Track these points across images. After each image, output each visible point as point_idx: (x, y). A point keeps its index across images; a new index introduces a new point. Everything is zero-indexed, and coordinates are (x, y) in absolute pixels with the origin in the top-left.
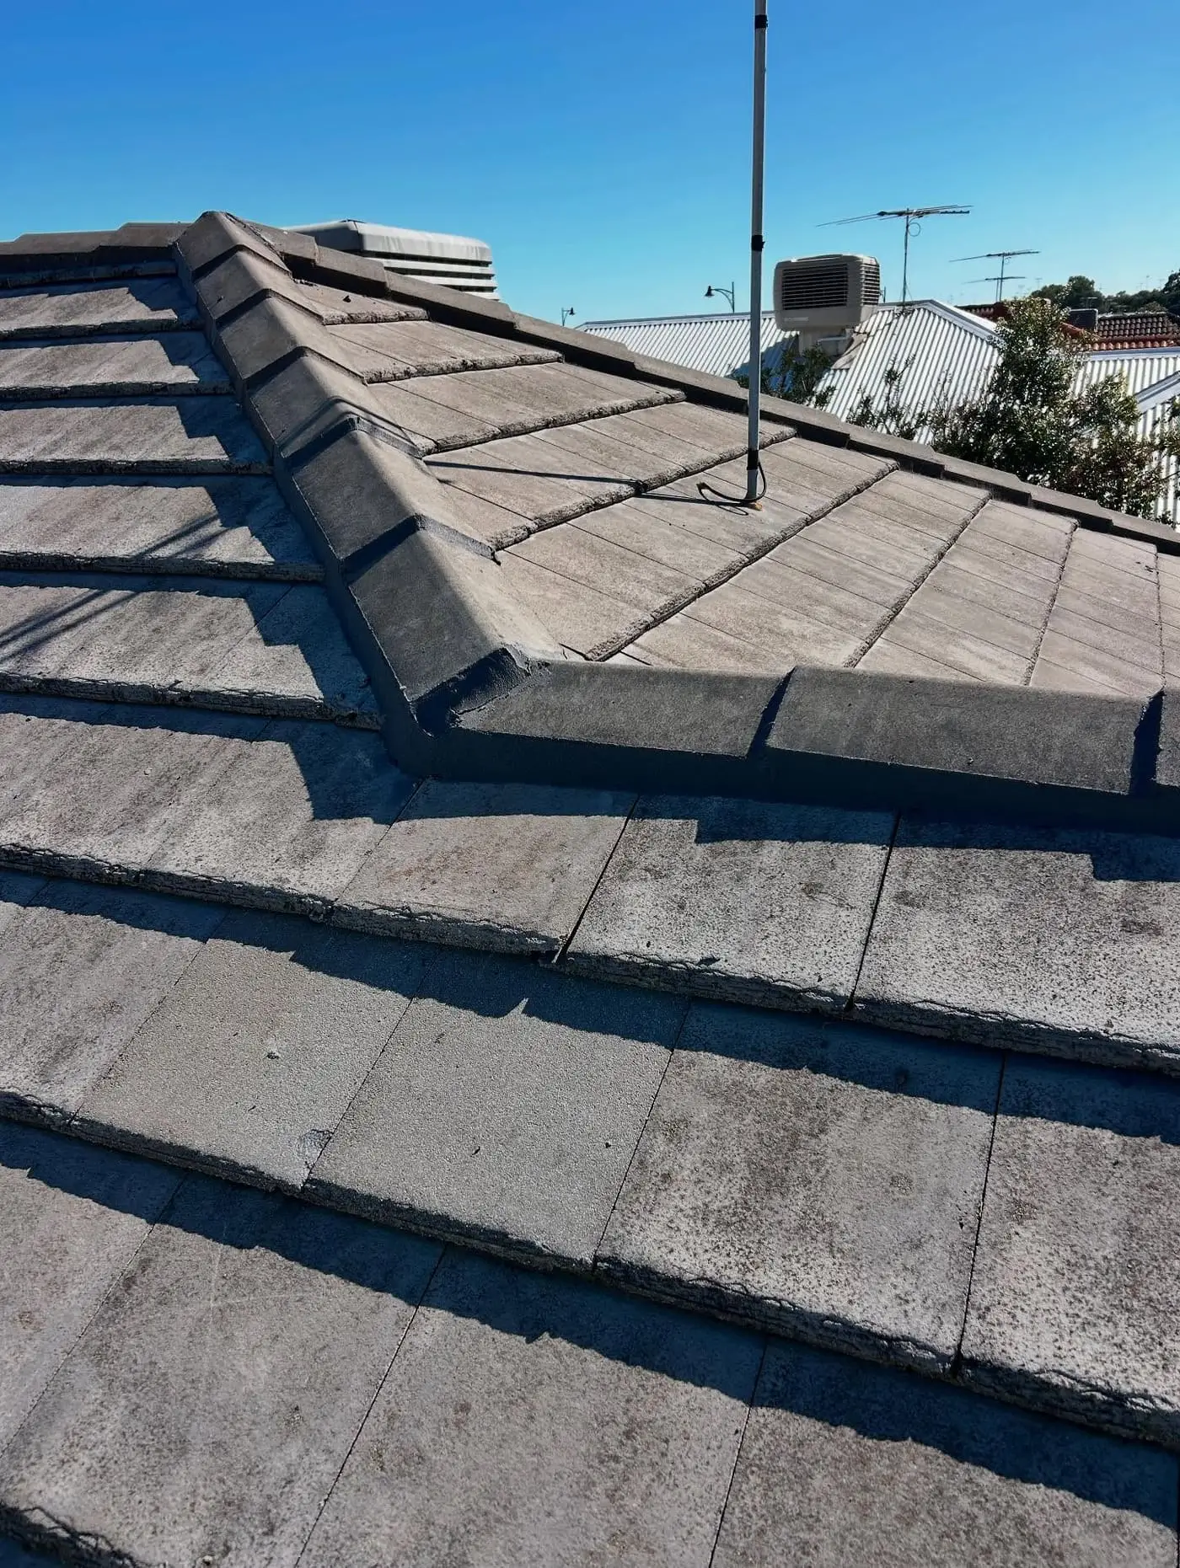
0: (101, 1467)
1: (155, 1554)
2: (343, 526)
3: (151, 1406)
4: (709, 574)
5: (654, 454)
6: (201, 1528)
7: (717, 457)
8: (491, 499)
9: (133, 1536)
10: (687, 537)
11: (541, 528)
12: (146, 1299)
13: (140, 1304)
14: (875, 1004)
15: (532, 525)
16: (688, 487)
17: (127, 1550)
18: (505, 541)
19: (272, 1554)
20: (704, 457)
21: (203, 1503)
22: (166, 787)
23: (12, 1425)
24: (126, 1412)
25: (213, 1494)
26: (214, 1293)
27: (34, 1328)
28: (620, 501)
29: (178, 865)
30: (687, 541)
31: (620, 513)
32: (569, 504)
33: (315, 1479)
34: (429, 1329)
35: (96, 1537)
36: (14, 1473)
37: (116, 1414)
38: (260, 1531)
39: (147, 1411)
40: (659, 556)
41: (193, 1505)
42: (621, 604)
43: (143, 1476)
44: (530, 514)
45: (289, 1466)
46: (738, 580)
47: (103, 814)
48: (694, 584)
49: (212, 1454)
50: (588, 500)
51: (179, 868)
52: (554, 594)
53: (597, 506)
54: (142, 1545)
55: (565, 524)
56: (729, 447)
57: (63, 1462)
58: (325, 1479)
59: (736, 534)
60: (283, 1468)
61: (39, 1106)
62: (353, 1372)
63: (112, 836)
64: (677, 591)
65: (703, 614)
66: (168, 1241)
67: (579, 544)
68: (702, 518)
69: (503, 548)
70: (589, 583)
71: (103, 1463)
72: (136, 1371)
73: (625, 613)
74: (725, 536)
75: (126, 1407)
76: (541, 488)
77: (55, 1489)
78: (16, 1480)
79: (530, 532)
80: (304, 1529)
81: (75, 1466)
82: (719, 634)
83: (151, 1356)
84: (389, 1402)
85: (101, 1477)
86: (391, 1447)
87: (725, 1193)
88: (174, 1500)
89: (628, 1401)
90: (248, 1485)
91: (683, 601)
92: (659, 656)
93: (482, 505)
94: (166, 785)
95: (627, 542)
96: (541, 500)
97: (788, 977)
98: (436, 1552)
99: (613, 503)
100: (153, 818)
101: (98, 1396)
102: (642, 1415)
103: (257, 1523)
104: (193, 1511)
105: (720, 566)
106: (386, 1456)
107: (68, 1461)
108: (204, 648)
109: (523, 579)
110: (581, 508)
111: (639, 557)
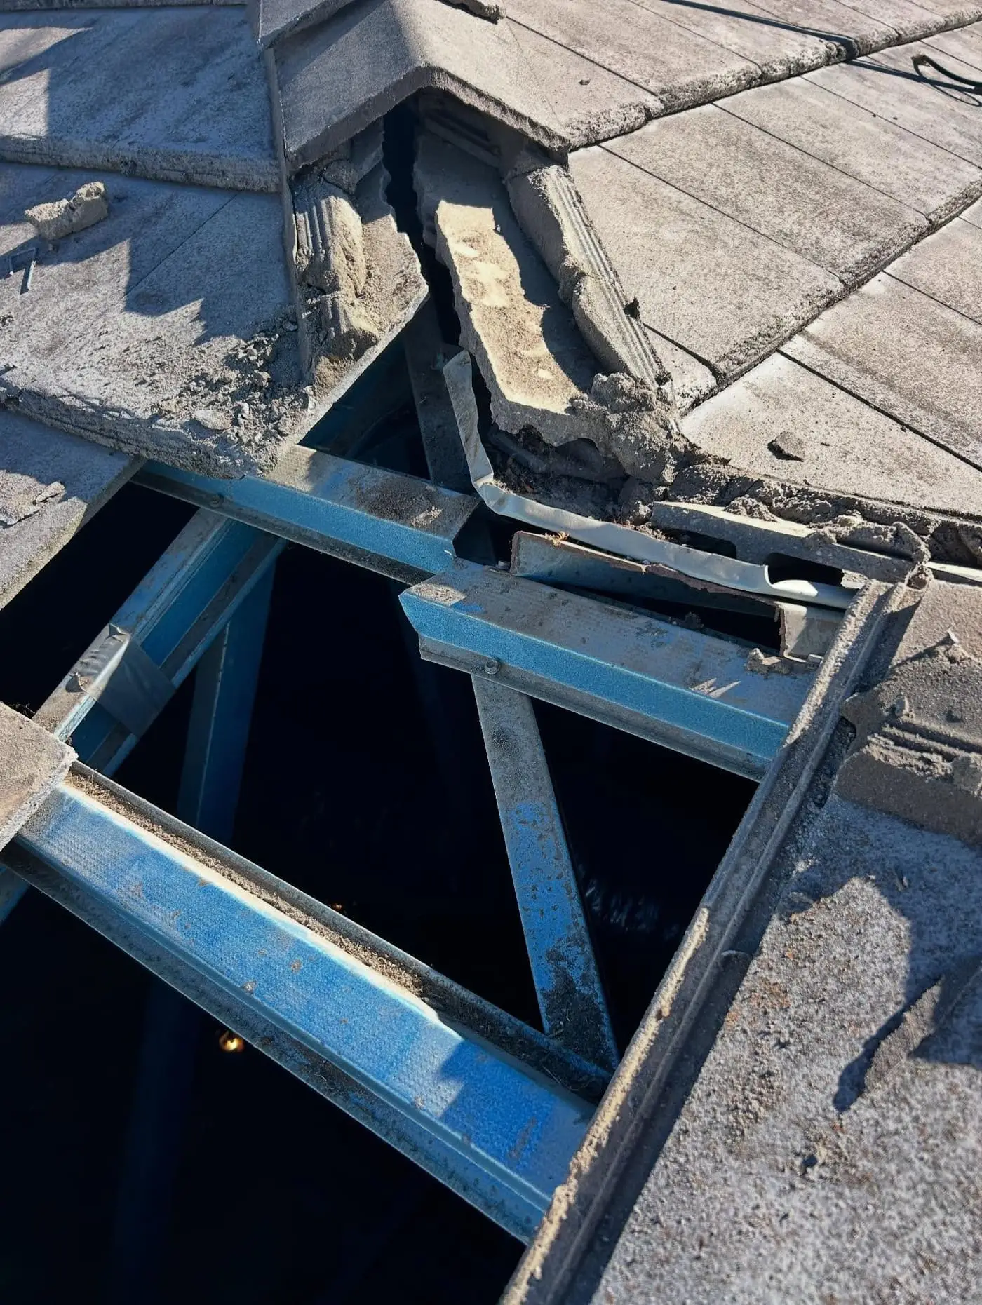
2: (311, 89)
4: (936, 202)
5: (854, 9)
7: (942, 20)
8: (597, 58)
10: (902, 138)
11: (669, 110)
15: (654, 104)
16: (902, 57)
18: (605, 129)
20: (924, 19)
28: (799, 75)
30: (900, 144)
31: (798, 93)
32: (723, 71)
40: (855, 167)
42: (790, 256)
44: (653, 85)
46: (975, 213)
48: (914, 219)
50: (753, 67)
52: (673, 234)
53: (765, 79)
55: (709, 106)
56: (958, 9)
59: (972, 138)
64: (885, 233)
65: (923, 275)
67: (728, 142)
68: (920, 107)
69: (597, 143)
70: (739, 215)
73: (795, 274)
74: (958, 140)
76: (681, 46)
79: (649, 117)
82: (948, 315)
91: (894, 249)
92: (848, 362)
93: (577, 65)
95: (804, 140)
96: (675, 63)
99: (790, 76)
105: (953, 191)
108: (70, 304)
109: (624, 201)
110: (739, 79)
111: (824, 168)
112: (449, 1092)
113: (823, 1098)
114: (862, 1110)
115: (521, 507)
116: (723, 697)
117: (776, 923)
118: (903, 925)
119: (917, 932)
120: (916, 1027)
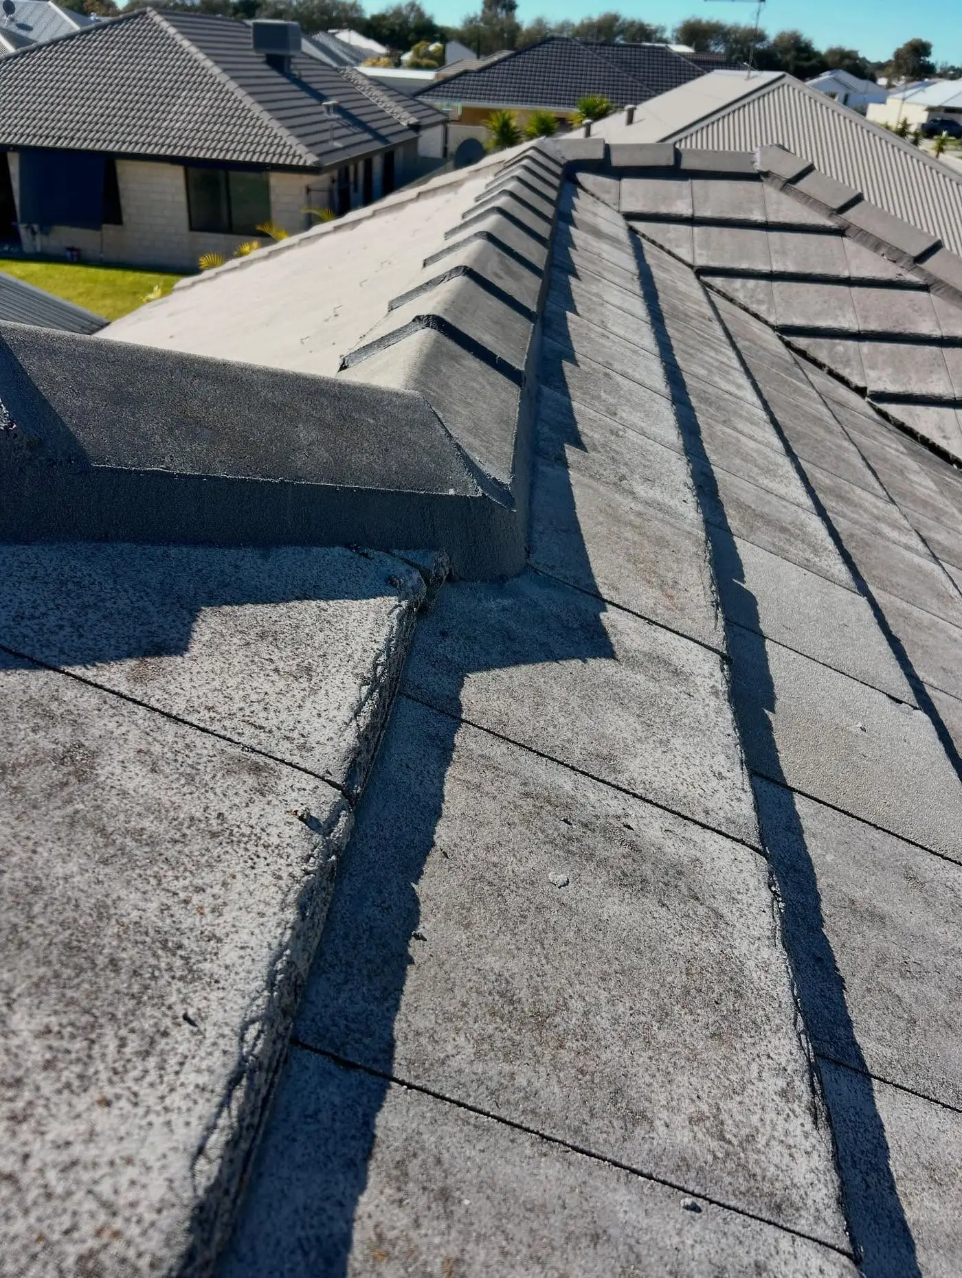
22: (594, 841)
29: (739, 800)
47: (679, 944)
51: (743, 796)
63: (724, 910)
94: (588, 841)
100: (666, 850)
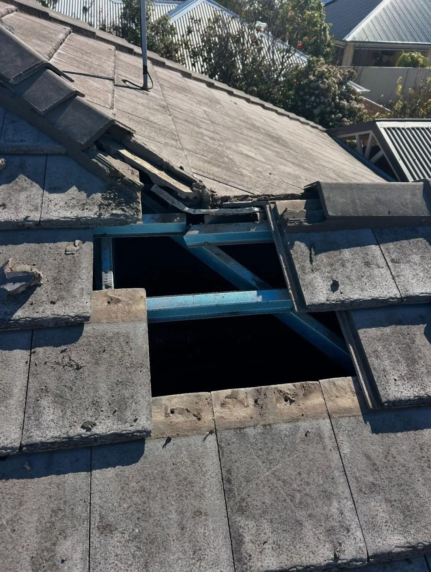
0: (277, 545)
1: (320, 560)
3: (276, 516)
6: (327, 543)
9: (308, 559)
12: (241, 483)
13: (240, 486)
14: (409, 298)
16: (120, 80)
17: (309, 564)
19: (355, 537)
21: (321, 535)
23: (228, 552)
24: (269, 524)
25: (322, 531)
26: (265, 469)
27: (205, 515)
28: (114, 93)
33: (348, 508)
34: (345, 446)
35: (295, 567)
36: (245, 566)
37: (266, 525)
38: (345, 532)
39: (276, 519)
41: (318, 538)
42: (173, 148)
43: (294, 539)
45: (338, 509)
49: (310, 520)
54: (313, 560)
55: (114, 109)
57: (261, 552)
58: (351, 506)
60: (336, 511)
61: (131, 433)
62: (333, 471)
65: (187, 147)
66: (231, 460)
71: (276, 544)
72: (260, 509)
75: (267, 522)
77: (266, 562)
78: (248, 568)
80: (357, 524)
81: (267, 550)
83: (261, 501)
84: (351, 474)
85: (279, 548)
86: (363, 486)
87: (403, 369)
88: (311, 540)
89: (415, 440)
90: (330, 521)
97: (381, 295)
98: (398, 508)
101: (253, 524)
102: (421, 442)
103: (342, 531)
104: (320, 540)
106: (364, 490)
107: (262, 550)
112: (261, 297)
113: (309, 265)
114: (314, 264)
115: (200, 211)
116: (255, 230)
117: (291, 250)
118: (304, 244)
119: (306, 244)
120: (313, 252)
